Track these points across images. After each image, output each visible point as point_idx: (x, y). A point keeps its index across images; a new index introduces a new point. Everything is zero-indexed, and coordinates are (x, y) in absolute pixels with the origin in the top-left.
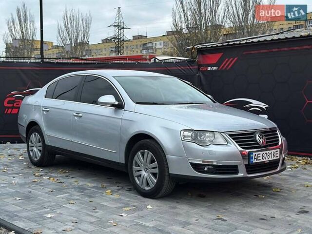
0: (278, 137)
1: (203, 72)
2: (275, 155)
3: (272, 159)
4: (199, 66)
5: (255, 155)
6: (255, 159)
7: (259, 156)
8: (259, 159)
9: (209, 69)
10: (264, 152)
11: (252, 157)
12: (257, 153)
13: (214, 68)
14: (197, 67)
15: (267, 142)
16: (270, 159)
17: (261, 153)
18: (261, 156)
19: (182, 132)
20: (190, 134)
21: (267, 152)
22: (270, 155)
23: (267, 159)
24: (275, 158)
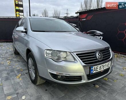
0: (110, 53)
1: (80, 21)
2: (108, 65)
3: (106, 68)
4: (80, 19)
5: (95, 68)
6: (94, 70)
7: (97, 68)
8: (97, 70)
9: (83, 20)
10: (101, 65)
11: (93, 69)
12: (96, 67)
13: (85, 20)
14: (79, 19)
15: (103, 58)
16: (105, 69)
17: (99, 66)
18: (99, 68)
19: (46, 50)
20: (50, 52)
21: (103, 65)
22: (105, 66)
23: (103, 69)
24: (107, 67)
